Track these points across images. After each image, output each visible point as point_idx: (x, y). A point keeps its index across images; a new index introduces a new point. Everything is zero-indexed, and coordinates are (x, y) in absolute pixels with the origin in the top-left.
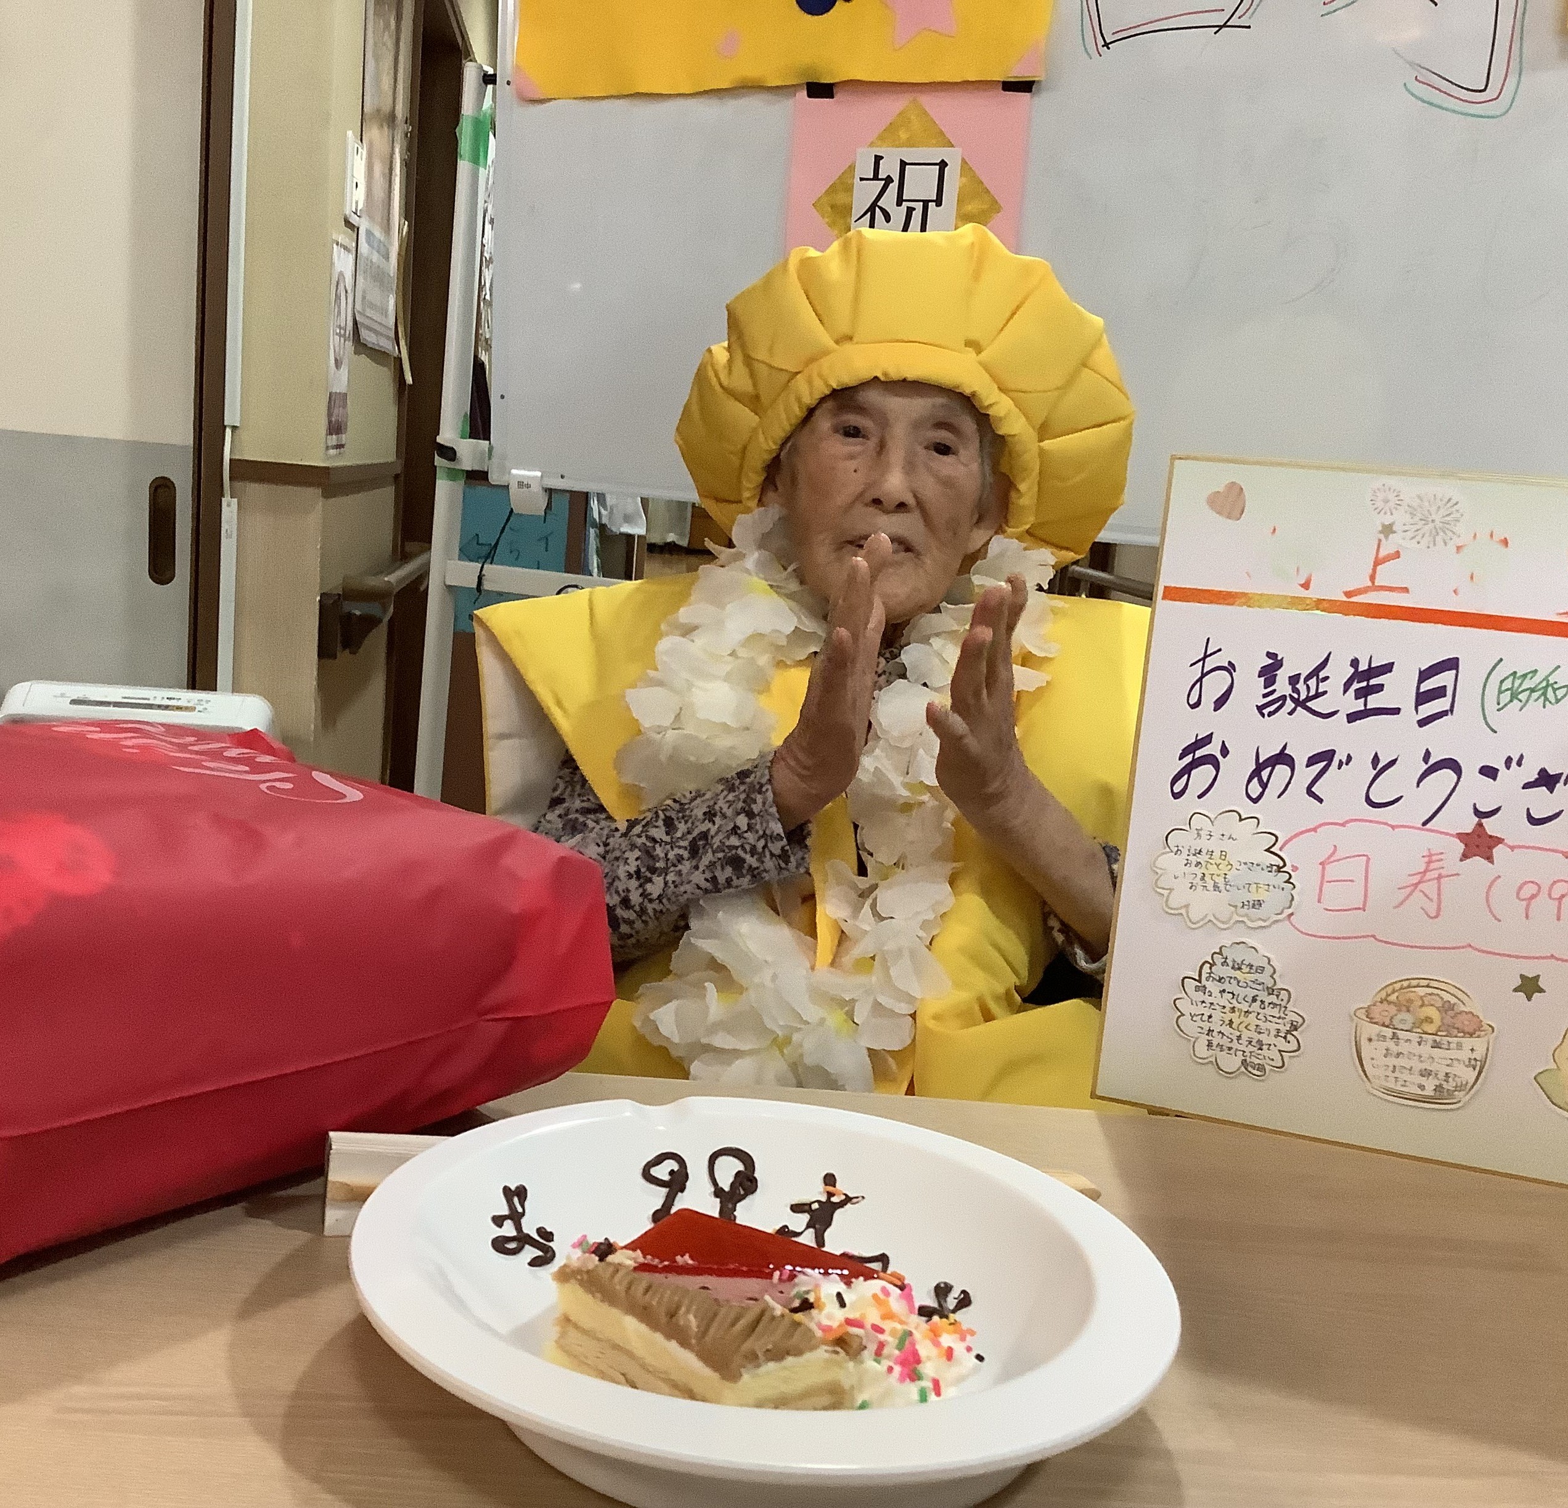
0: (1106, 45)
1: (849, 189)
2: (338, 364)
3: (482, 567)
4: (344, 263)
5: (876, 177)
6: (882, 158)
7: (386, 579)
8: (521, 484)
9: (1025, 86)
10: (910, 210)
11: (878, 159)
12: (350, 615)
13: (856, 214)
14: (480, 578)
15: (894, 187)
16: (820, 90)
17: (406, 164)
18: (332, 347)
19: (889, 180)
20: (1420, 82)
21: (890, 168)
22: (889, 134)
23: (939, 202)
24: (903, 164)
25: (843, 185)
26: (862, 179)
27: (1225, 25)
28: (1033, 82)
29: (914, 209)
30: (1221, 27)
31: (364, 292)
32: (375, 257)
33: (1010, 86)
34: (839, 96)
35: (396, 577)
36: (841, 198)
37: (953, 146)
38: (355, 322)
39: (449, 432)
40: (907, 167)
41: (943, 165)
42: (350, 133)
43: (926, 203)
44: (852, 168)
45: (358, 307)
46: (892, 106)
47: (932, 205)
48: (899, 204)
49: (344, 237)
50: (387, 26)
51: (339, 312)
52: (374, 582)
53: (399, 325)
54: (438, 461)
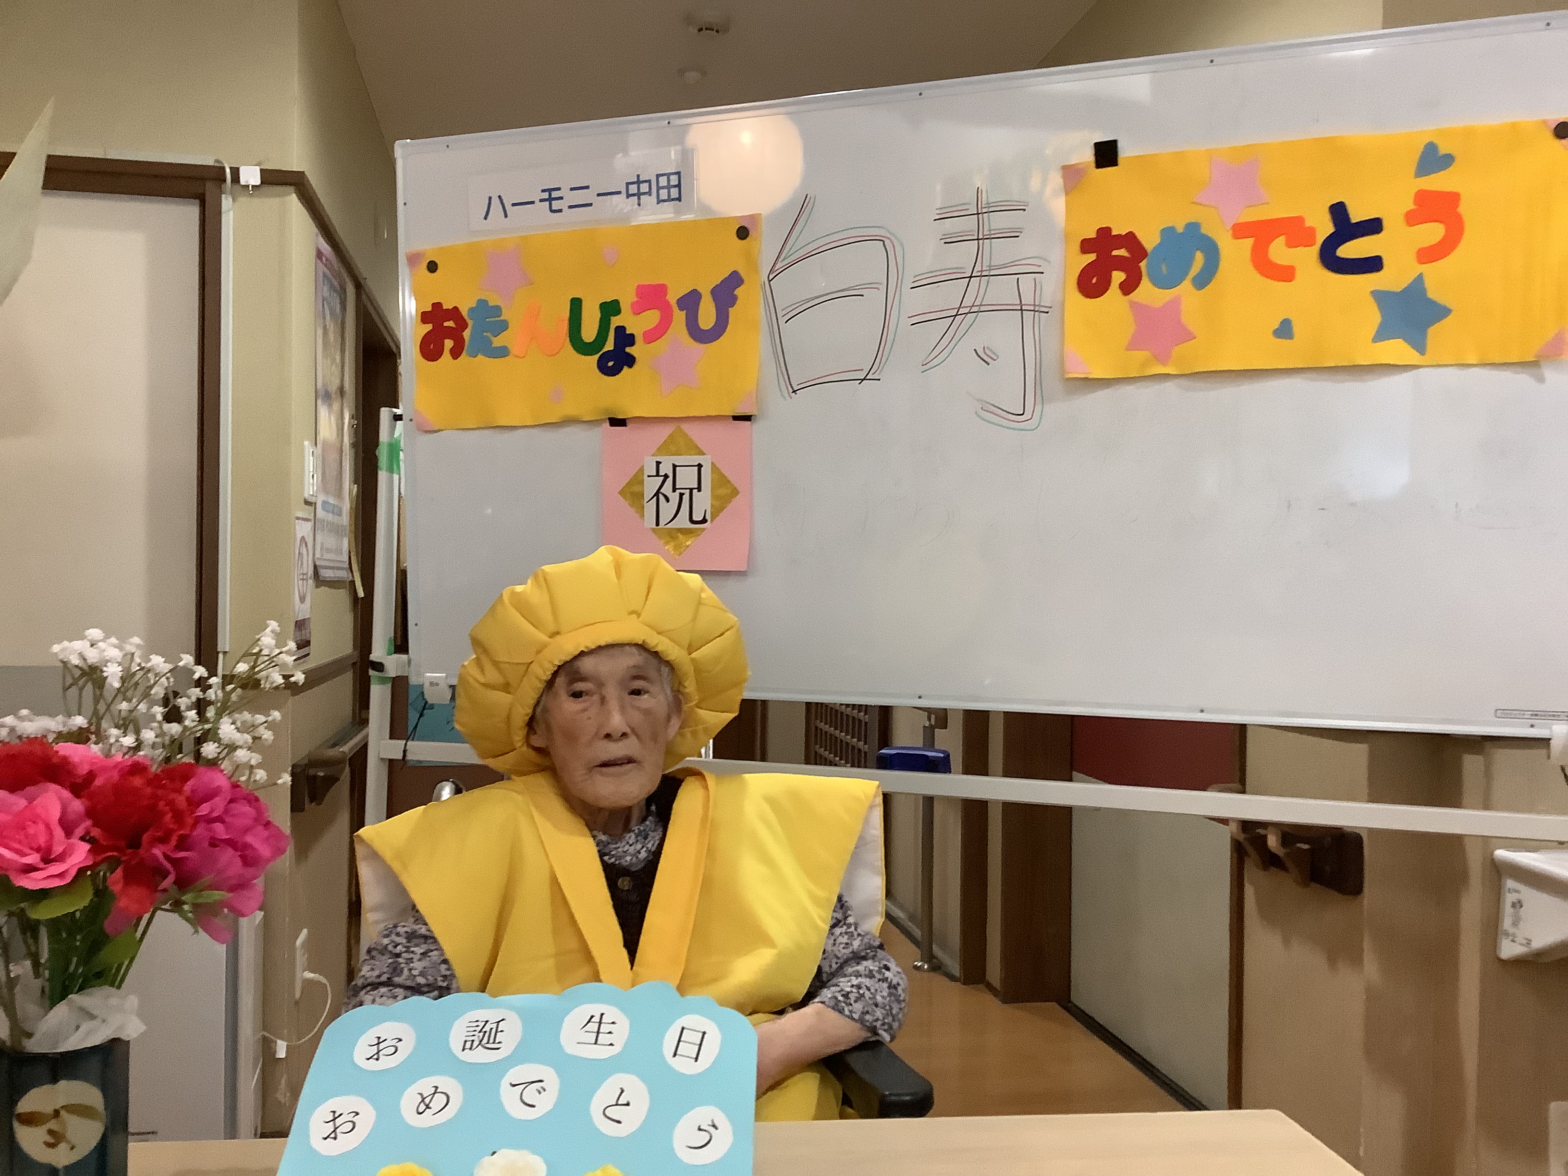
0: (794, 392)
1: (642, 482)
2: (302, 599)
3: (406, 744)
4: (303, 529)
5: (658, 475)
6: (660, 463)
7: (341, 750)
8: (432, 684)
9: (747, 418)
10: (681, 495)
11: (658, 463)
12: (315, 777)
13: (648, 496)
14: (405, 751)
15: (670, 480)
16: (617, 422)
17: (354, 445)
18: (296, 588)
19: (666, 476)
20: (985, 410)
21: (666, 469)
22: (664, 449)
23: (699, 489)
24: (675, 466)
25: (637, 479)
26: (649, 476)
27: (864, 379)
28: (751, 416)
29: (684, 494)
30: (863, 380)
31: (322, 544)
32: (330, 517)
33: (736, 418)
34: (629, 426)
35: (346, 748)
36: (636, 489)
37: (705, 454)
38: (315, 567)
39: (379, 651)
40: (677, 468)
41: (700, 466)
42: (306, 443)
43: (691, 490)
44: (642, 470)
45: (318, 555)
46: (663, 432)
47: (695, 491)
48: (674, 490)
49: (303, 512)
50: (333, 361)
51: (302, 564)
52: (332, 753)
53: (352, 557)
54: (371, 672)
